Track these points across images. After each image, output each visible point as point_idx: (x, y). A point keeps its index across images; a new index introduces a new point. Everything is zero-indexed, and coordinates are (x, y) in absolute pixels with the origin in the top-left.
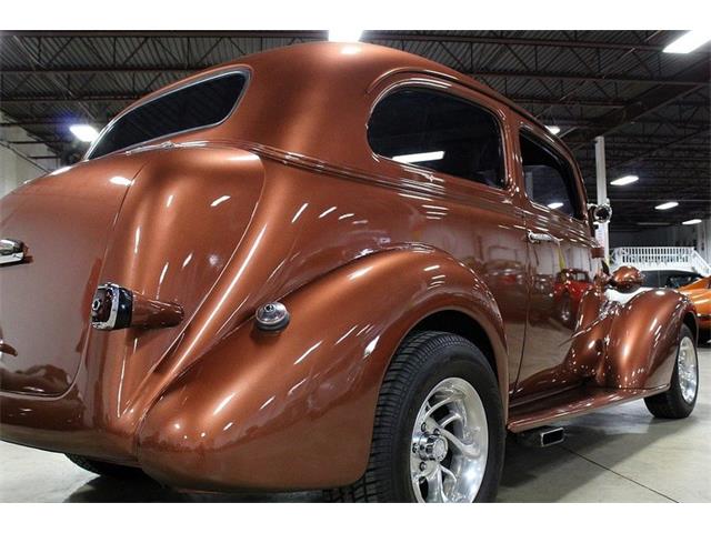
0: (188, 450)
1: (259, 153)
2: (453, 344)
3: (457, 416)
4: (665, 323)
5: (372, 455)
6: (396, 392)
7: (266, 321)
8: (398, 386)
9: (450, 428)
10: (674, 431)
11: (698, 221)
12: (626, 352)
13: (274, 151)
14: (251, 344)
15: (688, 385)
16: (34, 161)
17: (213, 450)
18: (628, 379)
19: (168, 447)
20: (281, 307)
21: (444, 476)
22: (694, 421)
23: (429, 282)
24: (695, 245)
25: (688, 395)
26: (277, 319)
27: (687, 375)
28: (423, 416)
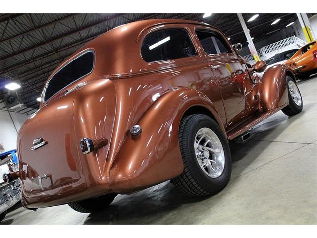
0: (126, 181)
1: (108, 78)
2: (198, 117)
3: (208, 141)
5: (184, 163)
6: (184, 140)
7: (134, 132)
8: (184, 137)
9: (207, 146)
10: (296, 119)
11: (293, 23)
13: (113, 76)
14: (133, 141)
15: (298, 99)
17: (134, 179)
18: (271, 106)
19: (119, 183)
20: (137, 126)
21: (211, 162)
22: (304, 112)
23: (183, 99)
25: (298, 103)
26: (138, 131)
27: (295, 95)
28: (196, 145)
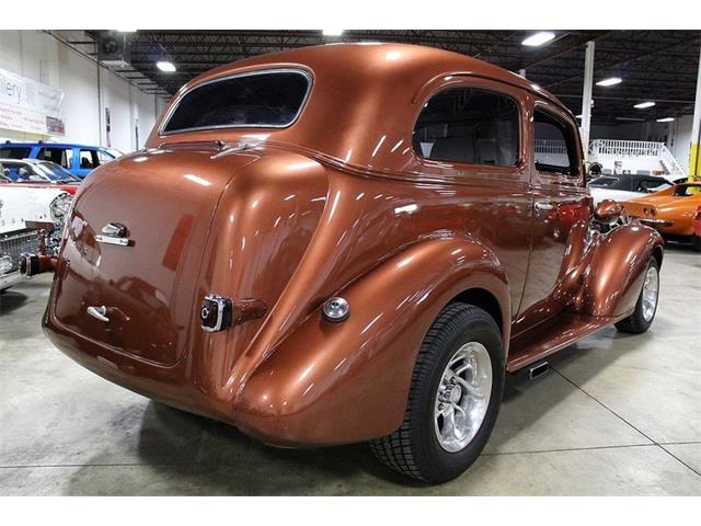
0: (273, 415)
3: (469, 366)
4: (639, 254)
5: (407, 410)
6: (427, 361)
7: (331, 314)
9: (463, 375)
10: (633, 348)
11: (672, 119)
12: (603, 281)
14: (321, 333)
15: (648, 306)
16: (73, 46)
17: (292, 414)
18: (601, 307)
19: (255, 413)
20: (341, 301)
21: (456, 411)
22: (650, 338)
23: (456, 262)
24: (665, 140)
25: (647, 314)
26: (341, 313)
27: (650, 298)
28: (447, 374)
